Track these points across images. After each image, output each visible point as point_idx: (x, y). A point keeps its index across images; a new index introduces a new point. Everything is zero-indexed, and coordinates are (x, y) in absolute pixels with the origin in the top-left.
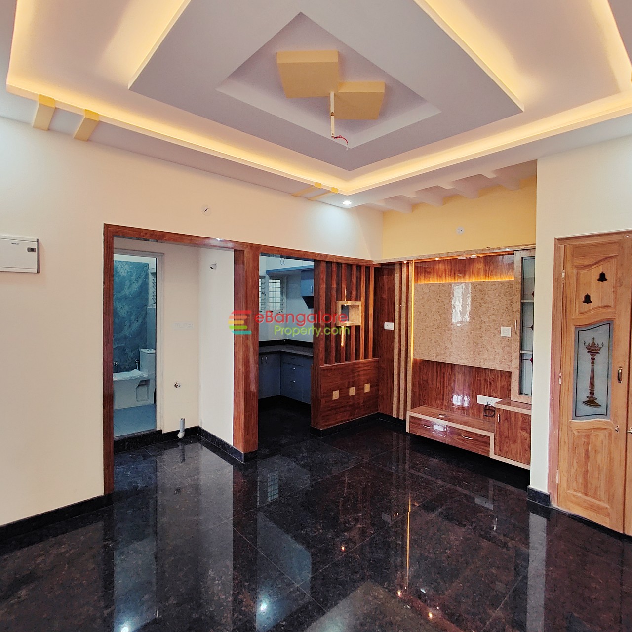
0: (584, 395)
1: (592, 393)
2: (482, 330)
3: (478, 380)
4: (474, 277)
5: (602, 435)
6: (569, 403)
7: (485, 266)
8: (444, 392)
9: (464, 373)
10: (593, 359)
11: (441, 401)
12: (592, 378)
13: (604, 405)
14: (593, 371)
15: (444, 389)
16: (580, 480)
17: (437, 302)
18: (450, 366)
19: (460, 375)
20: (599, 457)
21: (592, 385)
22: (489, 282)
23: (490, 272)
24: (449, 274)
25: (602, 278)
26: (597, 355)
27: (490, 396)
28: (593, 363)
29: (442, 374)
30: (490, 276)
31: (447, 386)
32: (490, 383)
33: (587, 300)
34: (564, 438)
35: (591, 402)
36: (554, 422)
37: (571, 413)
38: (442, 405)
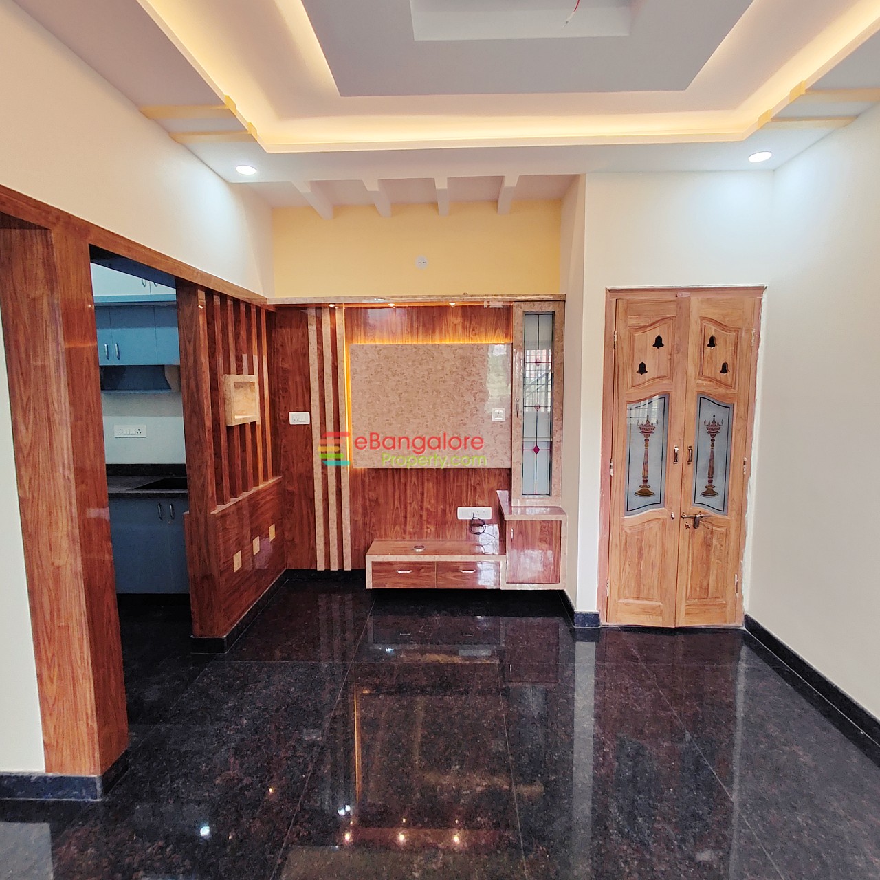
0: (636, 485)
1: (645, 481)
2: (465, 415)
3: (457, 486)
4: (448, 336)
5: (656, 526)
6: (619, 498)
7: (464, 320)
8: (406, 512)
9: (437, 478)
10: (647, 441)
11: (403, 526)
12: (646, 463)
13: (657, 492)
14: (646, 455)
15: (406, 508)
16: (633, 584)
17: (394, 375)
18: (414, 473)
19: (431, 484)
20: (653, 552)
21: (646, 471)
22: (474, 345)
23: (471, 330)
24: (409, 330)
25: (658, 343)
26: (651, 434)
27: (475, 505)
28: (646, 446)
29: (403, 487)
30: (471, 335)
31: (410, 503)
32: (475, 489)
33: (642, 369)
34: (615, 540)
35: (645, 492)
36: (604, 524)
37: (623, 508)
38: (405, 532)
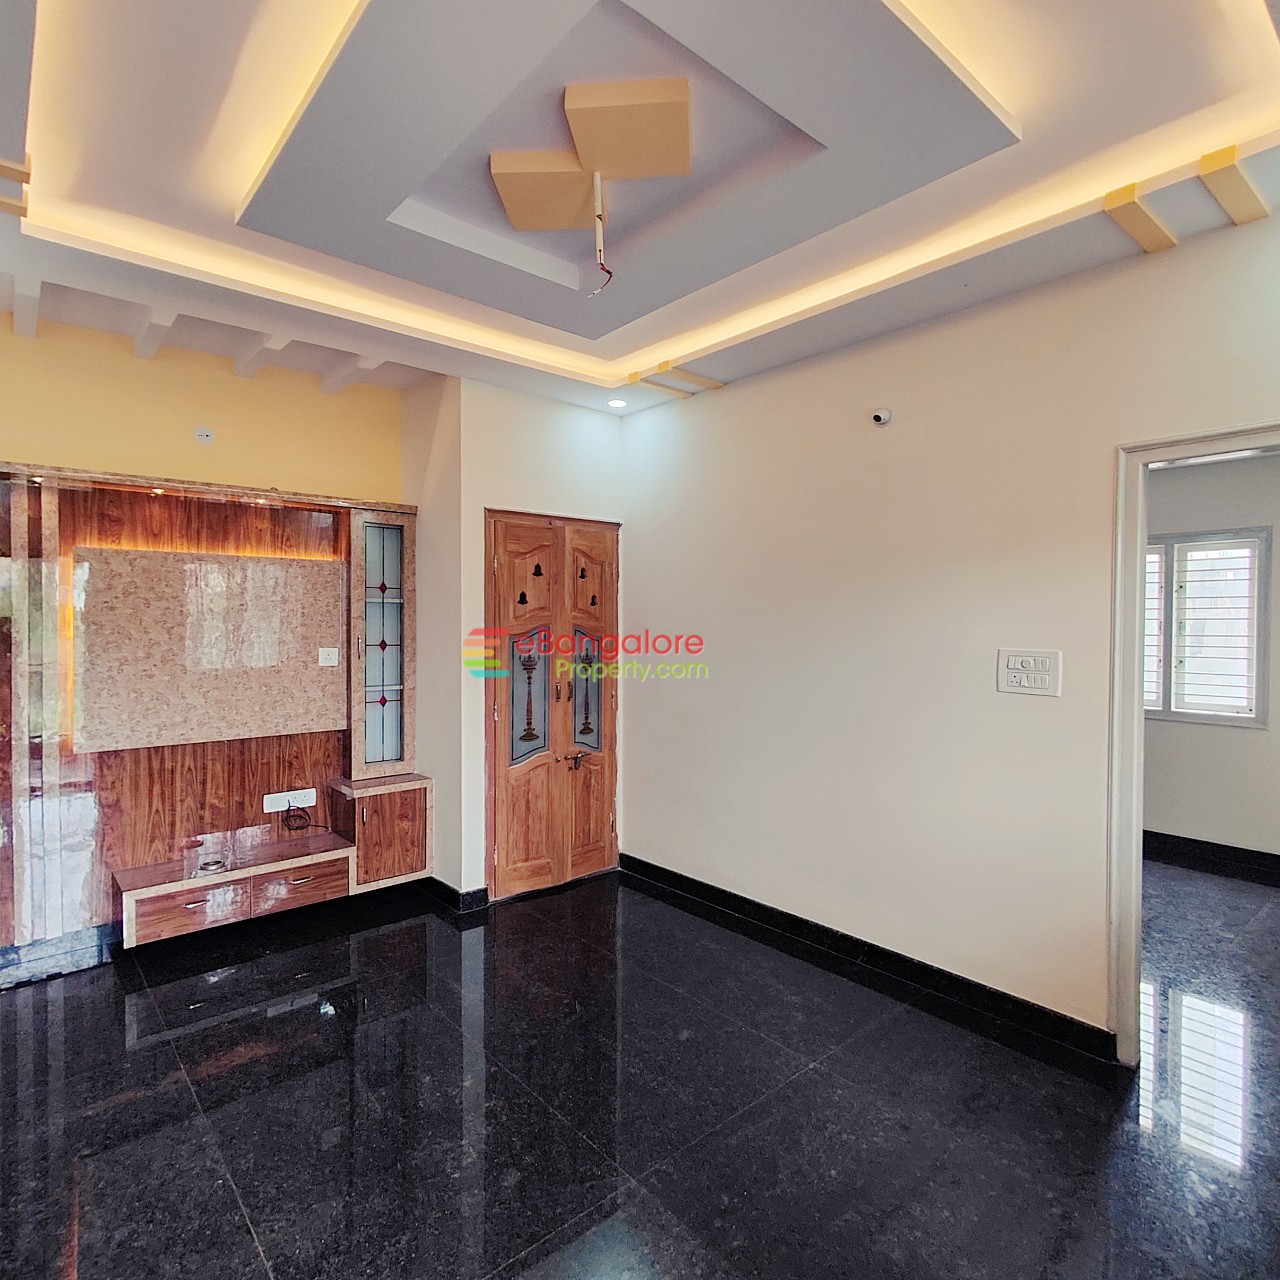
0: (520, 729)
1: (529, 724)
3: (262, 764)
4: (248, 546)
5: (542, 772)
6: (503, 743)
7: (275, 526)
8: (173, 817)
9: (228, 757)
10: (529, 678)
12: (529, 703)
13: (541, 736)
14: (529, 693)
15: (173, 810)
16: (521, 844)
18: (188, 750)
19: (218, 766)
20: (540, 803)
21: (529, 711)
22: (293, 560)
23: (284, 539)
24: (183, 532)
25: (538, 572)
26: (534, 671)
27: (291, 789)
28: (529, 683)
30: (284, 547)
32: (291, 764)
33: (523, 599)
34: (502, 796)
35: (529, 736)
36: (490, 779)
37: (509, 756)
